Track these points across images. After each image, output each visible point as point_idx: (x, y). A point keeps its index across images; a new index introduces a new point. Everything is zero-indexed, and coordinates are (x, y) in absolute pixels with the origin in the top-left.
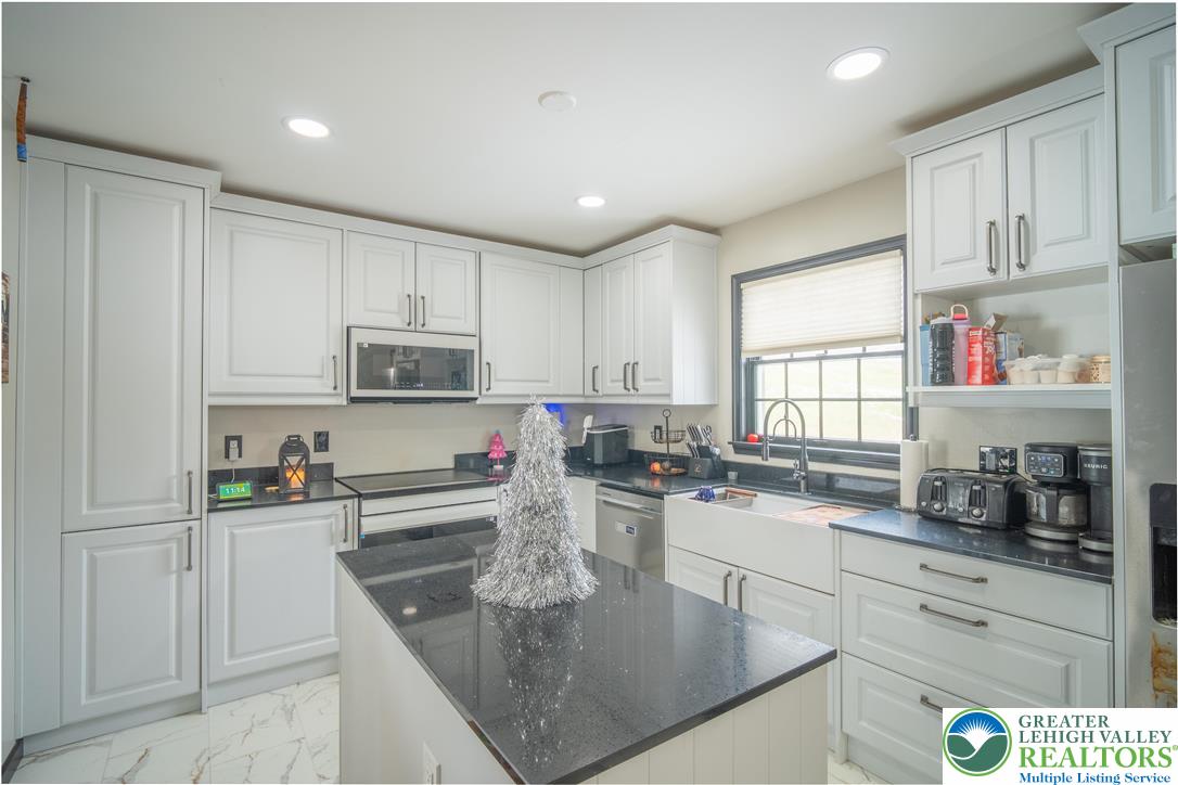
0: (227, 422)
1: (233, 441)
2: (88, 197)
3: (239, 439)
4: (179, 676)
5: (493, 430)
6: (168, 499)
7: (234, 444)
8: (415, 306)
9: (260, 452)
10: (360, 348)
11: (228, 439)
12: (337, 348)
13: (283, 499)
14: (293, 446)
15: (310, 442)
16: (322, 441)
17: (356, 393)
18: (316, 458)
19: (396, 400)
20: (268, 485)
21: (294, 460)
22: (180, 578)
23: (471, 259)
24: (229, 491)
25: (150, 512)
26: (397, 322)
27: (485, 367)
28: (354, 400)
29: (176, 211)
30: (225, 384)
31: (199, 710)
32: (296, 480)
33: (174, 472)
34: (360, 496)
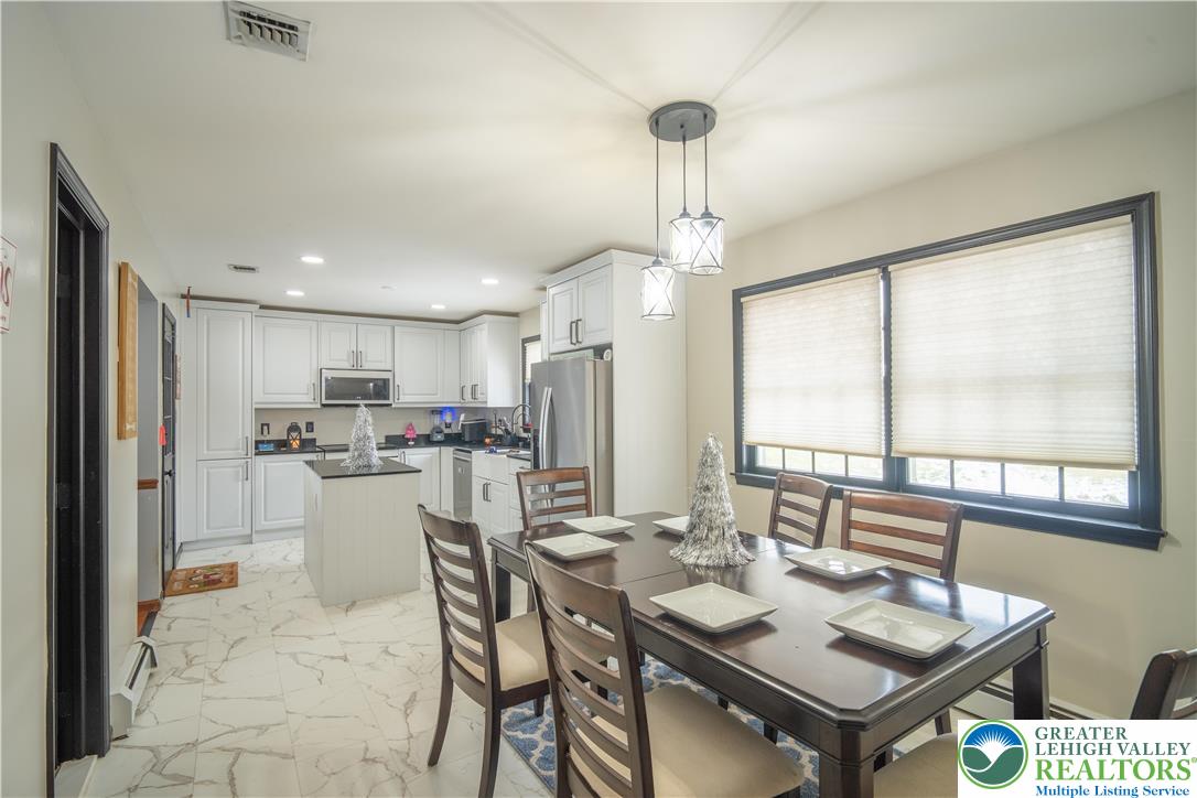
0: (264, 416)
1: (264, 426)
2: (205, 322)
3: (268, 425)
4: (243, 526)
5: (408, 421)
6: (238, 449)
7: (265, 428)
8: (357, 355)
9: (278, 432)
10: (327, 380)
11: (262, 425)
12: (315, 380)
13: (291, 451)
14: (294, 428)
15: (303, 428)
16: (310, 427)
17: (324, 402)
18: (305, 435)
19: (347, 406)
20: (282, 446)
21: (294, 434)
22: (243, 483)
23: (389, 330)
24: (263, 448)
25: (231, 454)
26: (347, 365)
27: (396, 388)
28: (324, 405)
29: (241, 323)
30: (262, 398)
31: (252, 543)
32: (295, 444)
33: (240, 437)
34: (324, 451)
